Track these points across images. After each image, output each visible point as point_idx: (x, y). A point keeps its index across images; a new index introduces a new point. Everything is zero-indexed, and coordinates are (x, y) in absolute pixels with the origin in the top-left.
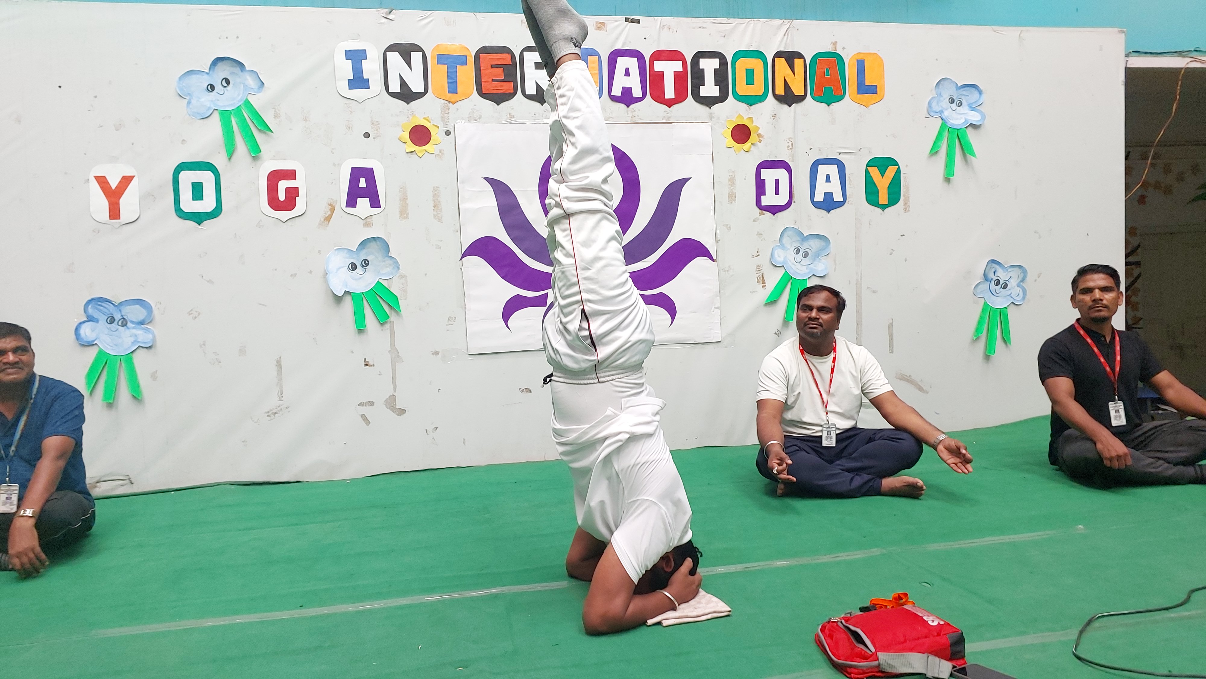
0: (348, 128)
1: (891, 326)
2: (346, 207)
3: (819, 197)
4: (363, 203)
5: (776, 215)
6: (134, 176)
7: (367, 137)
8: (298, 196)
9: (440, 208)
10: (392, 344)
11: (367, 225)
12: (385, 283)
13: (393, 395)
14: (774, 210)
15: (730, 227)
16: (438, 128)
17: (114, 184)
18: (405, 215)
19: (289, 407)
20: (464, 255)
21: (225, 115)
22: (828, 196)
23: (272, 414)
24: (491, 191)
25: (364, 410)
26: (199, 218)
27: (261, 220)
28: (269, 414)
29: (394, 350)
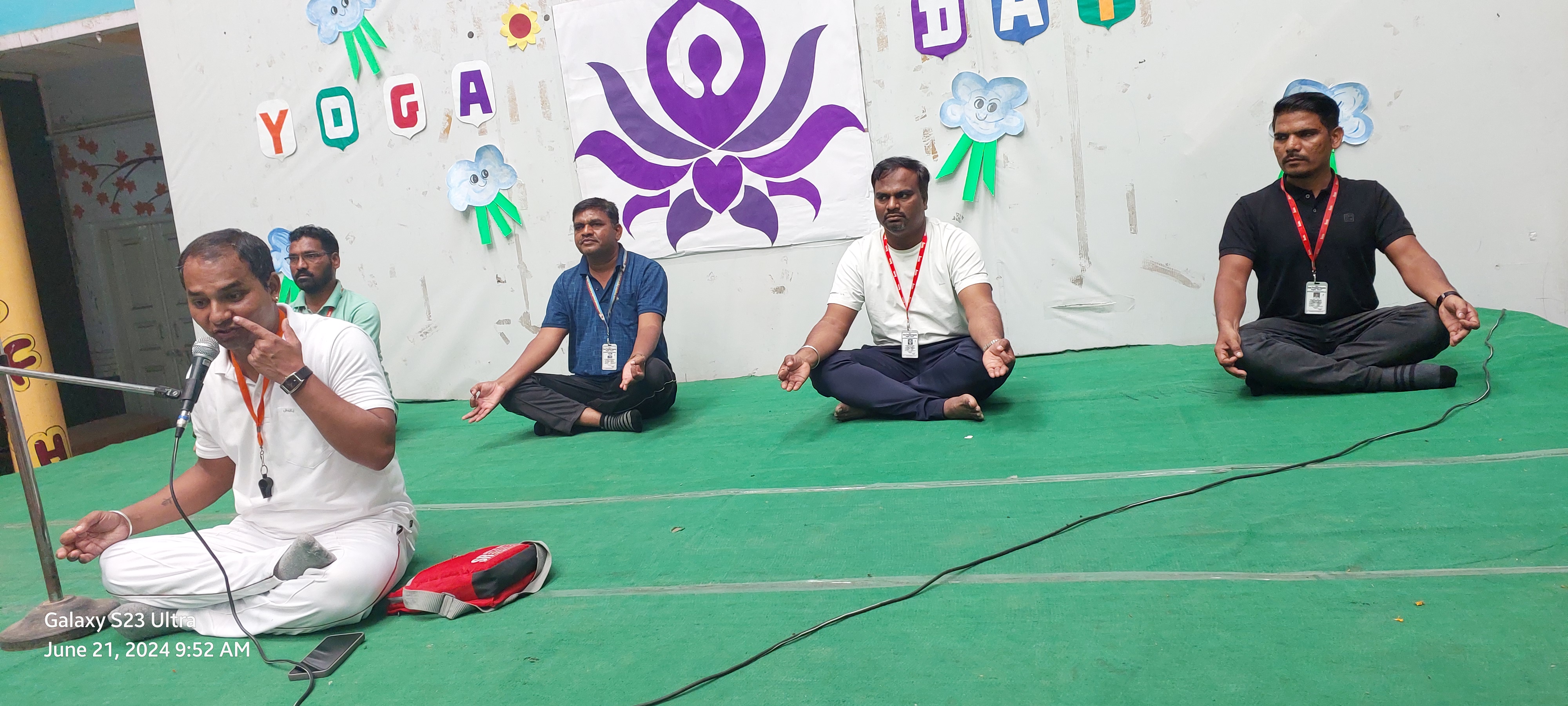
0: (453, 30)
1: (1131, 195)
2: (461, 115)
3: (1007, 25)
4: (475, 108)
5: (945, 58)
6: (286, 111)
7: (471, 36)
8: (418, 110)
9: (548, 104)
10: (520, 259)
11: (482, 133)
12: (505, 194)
13: (527, 312)
14: (942, 52)
15: (883, 83)
16: (536, 13)
17: (274, 120)
18: (516, 117)
19: (437, 327)
20: (578, 155)
21: (348, 35)
22: (1021, 21)
23: (424, 333)
24: (596, 77)
25: (503, 328)
26: (341, 144)
27: (391, 140)
28: (422, 333)
29: (522, 265)
